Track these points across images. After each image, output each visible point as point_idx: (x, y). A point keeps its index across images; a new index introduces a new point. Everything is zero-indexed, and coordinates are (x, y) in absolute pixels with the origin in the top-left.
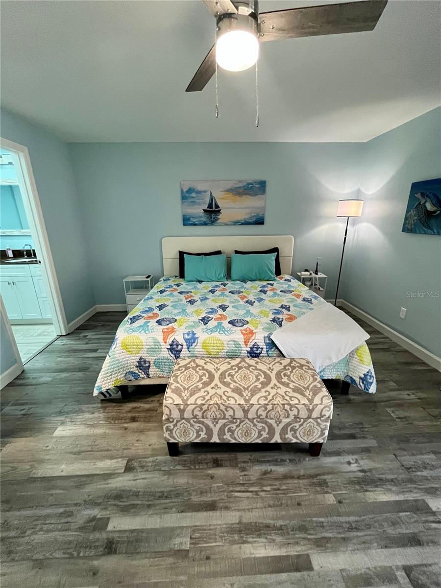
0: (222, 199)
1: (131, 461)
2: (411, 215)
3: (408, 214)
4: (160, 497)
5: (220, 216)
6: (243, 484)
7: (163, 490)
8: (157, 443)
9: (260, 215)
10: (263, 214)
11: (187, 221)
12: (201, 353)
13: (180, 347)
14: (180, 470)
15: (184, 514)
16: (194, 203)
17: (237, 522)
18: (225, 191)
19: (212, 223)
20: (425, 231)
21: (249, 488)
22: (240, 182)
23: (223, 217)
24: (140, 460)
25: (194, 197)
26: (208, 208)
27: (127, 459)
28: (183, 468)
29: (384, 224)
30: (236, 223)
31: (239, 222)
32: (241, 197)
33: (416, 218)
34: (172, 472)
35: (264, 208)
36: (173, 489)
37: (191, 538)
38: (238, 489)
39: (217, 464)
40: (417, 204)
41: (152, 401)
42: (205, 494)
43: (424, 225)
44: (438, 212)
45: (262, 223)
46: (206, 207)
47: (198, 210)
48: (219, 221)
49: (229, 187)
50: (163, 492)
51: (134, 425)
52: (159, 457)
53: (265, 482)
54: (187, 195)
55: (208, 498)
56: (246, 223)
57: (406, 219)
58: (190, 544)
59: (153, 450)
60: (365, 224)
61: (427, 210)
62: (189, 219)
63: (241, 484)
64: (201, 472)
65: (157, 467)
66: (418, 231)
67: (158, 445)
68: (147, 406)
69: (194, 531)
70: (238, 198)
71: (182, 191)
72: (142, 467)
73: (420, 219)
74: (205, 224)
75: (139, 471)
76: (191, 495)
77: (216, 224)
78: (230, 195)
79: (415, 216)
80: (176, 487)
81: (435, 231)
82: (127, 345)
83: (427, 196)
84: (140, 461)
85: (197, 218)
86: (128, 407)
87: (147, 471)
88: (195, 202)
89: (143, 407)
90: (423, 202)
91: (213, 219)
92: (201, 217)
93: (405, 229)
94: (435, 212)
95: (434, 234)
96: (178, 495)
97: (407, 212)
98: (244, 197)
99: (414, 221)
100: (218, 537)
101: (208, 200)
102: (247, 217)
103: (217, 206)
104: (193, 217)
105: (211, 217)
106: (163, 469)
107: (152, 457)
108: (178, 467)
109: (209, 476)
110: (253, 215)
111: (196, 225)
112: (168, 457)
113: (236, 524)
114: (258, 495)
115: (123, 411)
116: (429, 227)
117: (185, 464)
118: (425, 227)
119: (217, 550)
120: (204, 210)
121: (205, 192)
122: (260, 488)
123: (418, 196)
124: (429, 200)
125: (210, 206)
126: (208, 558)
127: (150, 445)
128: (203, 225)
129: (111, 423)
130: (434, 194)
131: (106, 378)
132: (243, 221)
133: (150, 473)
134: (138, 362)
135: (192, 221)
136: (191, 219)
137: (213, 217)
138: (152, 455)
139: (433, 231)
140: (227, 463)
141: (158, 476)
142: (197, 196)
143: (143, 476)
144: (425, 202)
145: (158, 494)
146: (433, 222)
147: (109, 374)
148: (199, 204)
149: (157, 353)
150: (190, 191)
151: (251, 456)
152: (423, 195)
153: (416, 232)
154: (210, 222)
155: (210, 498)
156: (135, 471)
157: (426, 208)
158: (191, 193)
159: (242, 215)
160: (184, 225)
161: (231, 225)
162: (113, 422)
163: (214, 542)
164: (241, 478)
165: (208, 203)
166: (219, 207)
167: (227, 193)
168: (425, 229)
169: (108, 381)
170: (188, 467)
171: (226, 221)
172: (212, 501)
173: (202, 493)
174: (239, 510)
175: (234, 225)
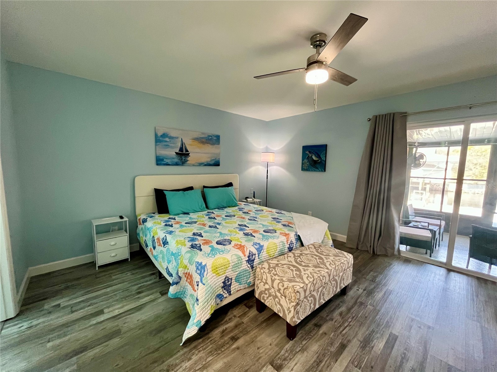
0: (190, 145)
1: (273, 363)
2: (305, 162)
3: (304, 162)
4: (318, 365)
5: (189, 159)
6: (340, 326)
7: (313, 360)
8: (274, 340)
9: (217, 159)
10: (219, 159)
11: (160, 161)
12: (265, 257)
13: (254, 256)
14: (306, 343)
15: (339, 360)
16: (167, 147)
17: (360, 343)
18: (192, 139)
19: (183, 163)
20: (314, 170)
21: (344, 326)
22: (203, 134)
23: (192, 159)
24: (277, 357)
25: (166, 141)
26: (179, 151)
27: (268, 364)
28: (306, 342)
29: (288, 166)
30: (201, 164)
31: (203, 164)
32: (205, 145)
33: (308, 163)
34: (305, 347)
35: (219, 154)
36: (317, 355)
37: (356, 367)
38: (341, 329)
39: (318, 326)
40: (307, 156)
41: (230, 319)
42: (333, 344)
43: (313, 167)
44: (320, 161)
45: (218, 165)
46: (177, 151)
47: (171, 153)
48: (188, 162)
49: (196, 136)
50: (315, 361)
51: (240, 342)
52: (287, 346)
53: (346, 318)
54: (161, 139)
55: (337, 345)
56: (208, 165)
57: (303, 164)
58: (359, 369)
59: (277, 345)
60: (275, 167)
61: (313, 160)
62: (163, 160)
63: (339, 327)
64: (318, 335)
65: (293, 353)
66: (310, 170)
67: (275, 340)
68: (231, 324)
69: (353, 363)
70: (201, 145)
71: (156, 135)
72: (285, 360)
73: (311, 164)
74: (177, 164)
75: (286, 363)
76: (328, 350)
77: (186, 165)
78: (196, 143)
79: (307, 162)
80: (317, 353)
81: (320, 170)
82: (217, 268)
83: (312, 153)
84: (279, 358)
85: (169, 159)
86: (217, 334)
87: (291, 359)
88: (168, 145)
89: (228, 327)
90: (310, 155)
91: (183, 161)
92: (173, 158)
93: (303, 169)
94: (318, 161)
95: (320, 171)
96: (324, 355)
97: (303, 160)
98: (206, 145)
99: (307, 165)
100: (363, 356)
101: (179, 145)
102: (209, 160)
103: (187, 151)
104: (166, 159)
105: (182, 159)
106: (297, 350)
107: (282, 350)
108: (304, 343)
109: (323, 334)
110: (212, 159)
111: (169, 165)
112: (291, 342)
113: (360, 344)
114: (350, 326)
115: (216, 339)
116: (317, 168)
117: (305, 338)
118: (314, 168)
119: (370, 360)
120: (176, 153)
121: (177, 138)
122: (347, 322)
123: (307, 152)
124: (313, 155)
125: (181, 149)
126: (372, 367)
127: (271, 345)
128: (175, 165)
129: (219, 354)
130: (316, 152)
131: (204, 309)
132: (206, 163)
133: (294, 358)
134: (223, 283)
135: (165, 162)
136: (165, 160)
137: (183, 159)
138: (281, 348)
139: (319, 170)
140: (321, 322)
141: (300, 356)
142: (170, 141)
143: (294, 363)
144: (312, 156)
145: (315, 364)
146: (318, 166)
147: (206, 303)
148: (172, 147)
149: (239, 268)
150: (164, 135)
151: (326, 311)
152: (309, 152)
153: (309, 171)
154: (181, 163)
155: (337, 343)
156: (284, 365)
157: (313, 158)
158: (165, 138)
159: (205, 159)
160: (157, 164)
161: (198, 166)
162: (219, 352)
163: (365, 359)
164: (336, 324)
165: (179, 147)
166: (188, 152)
167: (194, 141)
168: (314, 169)
169: (206, 311)
170: (308, 338)
171: (193, 163)
172: (340, 344)
173: (332, 344)
174: (354, 338)
175: (199, 166)
